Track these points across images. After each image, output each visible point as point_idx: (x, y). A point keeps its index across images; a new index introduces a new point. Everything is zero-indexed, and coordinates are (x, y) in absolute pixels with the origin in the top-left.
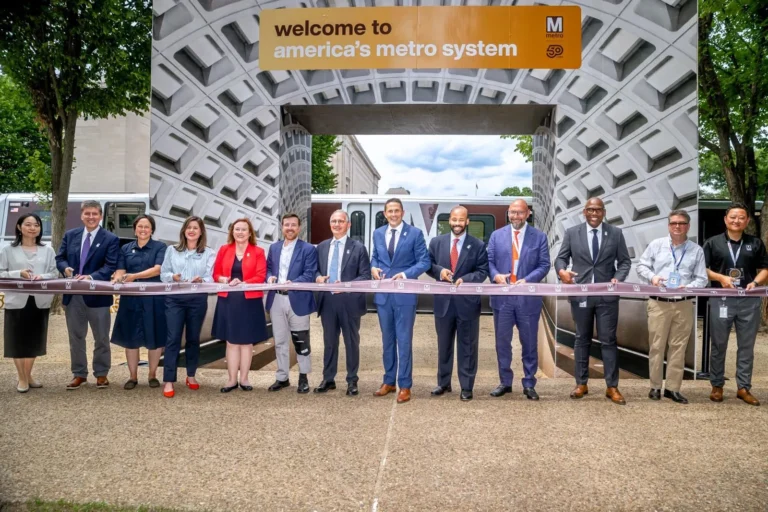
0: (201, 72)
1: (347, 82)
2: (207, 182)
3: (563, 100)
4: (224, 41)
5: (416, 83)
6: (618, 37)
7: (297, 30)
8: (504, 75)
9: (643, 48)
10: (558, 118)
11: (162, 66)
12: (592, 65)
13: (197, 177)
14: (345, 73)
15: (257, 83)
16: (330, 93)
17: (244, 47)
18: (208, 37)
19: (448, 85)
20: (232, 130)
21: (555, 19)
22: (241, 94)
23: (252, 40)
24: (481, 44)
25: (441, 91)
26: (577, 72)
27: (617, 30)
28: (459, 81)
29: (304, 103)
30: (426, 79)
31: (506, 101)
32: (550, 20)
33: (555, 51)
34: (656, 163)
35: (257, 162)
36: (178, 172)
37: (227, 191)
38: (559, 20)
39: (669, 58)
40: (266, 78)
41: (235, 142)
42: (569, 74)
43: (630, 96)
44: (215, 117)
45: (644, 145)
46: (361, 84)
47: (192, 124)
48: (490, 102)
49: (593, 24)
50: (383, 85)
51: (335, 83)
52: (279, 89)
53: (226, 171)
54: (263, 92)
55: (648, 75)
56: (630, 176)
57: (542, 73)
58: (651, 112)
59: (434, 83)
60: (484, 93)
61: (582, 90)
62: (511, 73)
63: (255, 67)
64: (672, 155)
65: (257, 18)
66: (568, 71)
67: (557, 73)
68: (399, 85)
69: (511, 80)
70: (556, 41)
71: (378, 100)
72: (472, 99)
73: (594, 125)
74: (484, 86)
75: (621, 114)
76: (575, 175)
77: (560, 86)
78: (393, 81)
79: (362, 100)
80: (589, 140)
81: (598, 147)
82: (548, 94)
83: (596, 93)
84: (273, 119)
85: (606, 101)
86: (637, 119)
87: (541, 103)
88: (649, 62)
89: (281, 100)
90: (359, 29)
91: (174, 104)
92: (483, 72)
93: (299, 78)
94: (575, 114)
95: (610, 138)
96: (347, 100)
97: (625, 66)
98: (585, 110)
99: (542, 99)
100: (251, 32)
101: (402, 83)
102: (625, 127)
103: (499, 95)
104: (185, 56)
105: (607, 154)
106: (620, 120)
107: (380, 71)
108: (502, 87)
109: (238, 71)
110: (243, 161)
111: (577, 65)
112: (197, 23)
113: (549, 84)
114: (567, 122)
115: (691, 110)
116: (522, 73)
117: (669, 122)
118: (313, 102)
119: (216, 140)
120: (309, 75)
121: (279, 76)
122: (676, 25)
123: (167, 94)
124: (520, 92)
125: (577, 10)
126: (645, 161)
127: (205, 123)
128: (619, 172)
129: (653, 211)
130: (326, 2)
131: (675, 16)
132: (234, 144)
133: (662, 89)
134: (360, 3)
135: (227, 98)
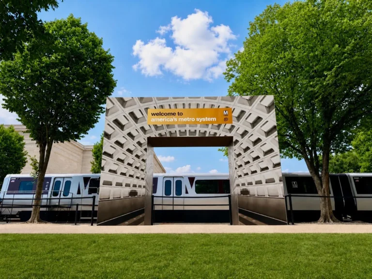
0: (122, 127)
1: (169, 130)
2: (122, 161)
3: (235, 135)
4: (129, 117)
5: (190, 130)
6: (251, 116)
8: (217, 128)
9: (259, 119)
10: (234, 140)
11: (108, 124)
13: (118, 160)
14: (168, 127)
15: (140, 130)
16: (163, 133)
17: (136, 119)
18: (124, 116)
19: (200, 131)
20: (131, 144)
22: (135, 133)
23: (139, 117)
25: (198, 132)
26: (239, 126)
27: (250, 114)
28: (202, 130)
29: (155, 136)
30: (193, 130)
31: (218, 135)
34: (266, 153)
35: (139, 155)
36: (112, 158)
37: (129, 164)
39: (268, 121)
40: (142, 128)
42: (236, 127)
43: (256, 133)
44: (125, 140)
45: (262, 148)
46: (173, 131)
47: (117, 143)
48: (213, 136)
49: (243, 112)
50: (180, 131)
51: (165, 130)
52: (147, 132)
53: (129, 157)
54: (141, 133)
55: (261, 127)
56: (258, 157)
58: (263, 137)
59: (195, 131)
60: (211, 133)
61: (241, 132)
62: (219, 127)
63: (139, 126)
64: (271, 151)
65: (140, 110)
67: (233, 127)
68: (184, 131)
69: (219, 129)
71: (178, 136)
72: (207, 135)
73: (245, 142)
74: (210, 131)
75: (254, 139)
76: (241, 157)
77: (234, 131)
79: (174, 136)
80: (244, 147)
81: (247, 148)
82: (230, 133)
83: (246, 132)
84: (144, 141)
85: (248, 135)
86: (259, 140)
87: (228, 136)
88: (261, 123)
89: (148, 135)
91: (112, 136)
92: (210, 127)
93: (153, 128)
94: (239, 139)
95: (250, 146)
96: (168, 136)
97: (254, 124)
98: (242, 138)
99: (229, 135)
100: (138, 114)
101: (186, 130)
102: (255, 143)
103: (216, 134)
104: (116, 121)
105: (250, 151)
106: (253, 141)
107: (179, 127)
108: (216, 131)
109: (134, 126)
110: (134, 154)
112: (120, 112)
113: (230, 130)
114: (237, 141)
115: (276, 137)
116: (222, 127)
117: (269, 141)
118: (158, 136)
119: (126, 148)
120: (157, 128)
121: (147, 128)
122: (269, 112)
124: (222, 133)
126: (263, 153)
127: (122, 142)
128: (254, 156)
129: (267, 168)
130: (162, 107)
131: (268, 109)
132: (132, 149)
133: (266, 131)
134: (172, 107)
135: (130, 134)
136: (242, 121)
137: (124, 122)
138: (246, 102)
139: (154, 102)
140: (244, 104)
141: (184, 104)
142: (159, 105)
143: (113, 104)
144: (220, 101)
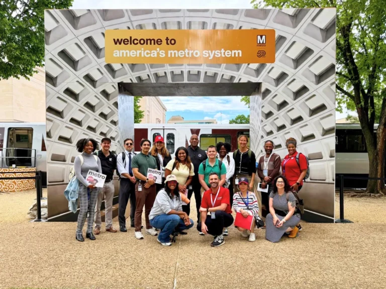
0: (73, 63)
1: (154, 71)
2: (79, 123)
3: (265, 79)
4: (85, 47)
5: (189, 71)
6: (294, 46)
7: (125, 42)
8: (235, 67)
9: (308, 52)
10: (263, 89)
11: (51, 59)
12: (281, 61)
13: (73, 120)
14: (152, 66)
15: (104, 70)
16: (144, 77)
17: (97, 50)
18: (77, 44)
19: (206, 73)
20: (91, 95)
21: (261, 37)
22: (96, 76)
23: (101, 47)
24: (223, 51)
25: (202, 76)
26: (273, 65)
27: (294, 42)
28: (211, 71)
29: (130, 82)
30: (194, 70)
31: (236, 81)
32: (259, 37)
33: (261, 54)
34: (313, 112)
35: (106, 113)
36: (62, 117)
37: (90, 128)
38: (264, 37)
39: (321, 57)
40: (109, 67)
42: (269, 66)
43: (301, 77)
44: (82, 88)
45: (307, 103)
46: (161, 72)
47: (69, 92)
48: (227, 82)
49: (282, 39)
50: (172, 72)
51: (147, 71)
52: (117, 73)
53: (89, 117)
54: (108, 75)
55: (310, 66)
56: (300, 119)
57: (254, 66)
58: (311, 86)
59: (199, 72)
60: (224, 77)
61: (275, 74)
62: (238, 66)
63: (103, 62)
64: (322, 107)
65: (103, 34)
66: (268, 65)
67: (262, 66)
68: (180, 73)
69: (238, 70)
70: (261, 48)
71: (170, 81)
72: (218, 80)
73: (282, 93)
74: (224, 73)
75: (295, 87)
76: (271, 119)
77: (264, 72)
78: (177, 71)
79: (162, 81)
80: (279, 101)
81: (284, 104)
82: (257, 77)
83: (283, 76)
84: (114, 90)
85: (288, 79)
86: (304, 89)
88: (311, 59)
89: (118, 79)
90: (159, 42)
91: (59, 81)
92: (224, 65)
93: (127, 68)
94: (271, 87)
95: (289, 100)
96: (153, 80)
97: (298, 61)
98: (277, 85)
99: (254, 80)
100: (100, 42)
101: (182, 72)
102: (298, 94)
103: (232, 78)
104: (64, 54)
105: (287, 108)
106: (295, 90)
107: (171, 65)
108: (234, 73)
109: (94, 63)
110: (98, 112)
111: (272, 60)
112: (70, 36)
113: (258, 71)
114: (267, 91)
115: (332, 84)
116: (244, 66)
117: (321, 91)
118: (135, 81)
119: (83, 101)
120: (133, 66)
121: (116, 66)
122: (325, 39)
123: (55, 75)
124: (243, 76)
125: (273, 32)
126: (308, 111)
127: (77, 91)
128: (294, 117)
129: (312, 136)
130: (141, 27)
131: (325, 34)
132: (93, 103)
133: (317, 73)
134: (159, 27)
135: (88, 78)
136: (279, 55)
137: (76, 54)
138: (288, 19)
139: (125, 19)
140: (283, 24)
141: (179, 23)
142: (135, 24)
143: (57, 21)
144: (243, 18)
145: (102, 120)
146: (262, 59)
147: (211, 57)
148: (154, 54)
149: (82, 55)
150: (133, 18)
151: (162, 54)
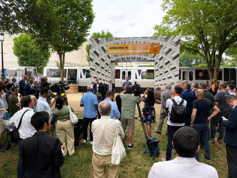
0: (98, 55)
1: (121, 57)
2: (99, 73)
3: (156, 59)
4: (101, 50)
5: (132, 57)
6: (166, 48)
7: (113, 48)
8: (146, 55)
9: (170, 50)
10: (155, 62)
11: (91, 54)
12: (161, 53)
13: (98, 72)
14: (121, 55)
15: (107, 57)
16: (118, 59)
17: (105, 51)
18: (99, 49)
19: (137, 57)
20: (103, 64)
21: (155, 45)
22: (104, 59)
23: (106, 50)
24: (143, 50)
26: (159, 54)
27: (166, 47)
28: (139, 57)
29: (114, 60)
32: (154, 46)
33: (155, 51)
34: (172, 69)
35: (107, 70)
36: (95, 71)
37: (102, 74)
38: (156, 46)
39: (175, 51)
40: (108, 56)
41: (104, 66)
42: (157, 55)
43: (168, 58)
44: (100, 62)
45: (170, 66)
46: (123, 57)
47: (96, 63)
49: (162, 46)
50: (127, 57)
51: (119, 57)
52: (110, 58)
53: (102, 71)
54: (108, 58)
55: (171, 55)
56: (167, 71)
57: (153, 55)
58: (171, 61)
59: (135, 57)
61: (159, 57)
62: (148, 55)
63: (106, 54)
64: (175, 68)
65: (106, 46)
66: (157, 54)
67: (155, 55)
69: (148, 56)
70: (155, 49)
71: (126, 60)
73: (161, 63)
74: (143, 57)
76: (158, 72)
77: (156, 57)
78: (128, 57)
80: (160, 66)
81: (162, 67)
83: (162, 58)
84: (109, 63)
85: (163, 59)
86: (169, 62)
88: (171, 52)
89: (111, 60)
90: (123, 48)
91: (94, 60)
92: (143, 55)
93: (113, 56)
94: (158, 61)
95: (164, 65)
96: (121, 60)
97: (167, 53)
98: (160, 61)
99: (153, 59)
100: (106, 48)
101: (130, 57)
102: (167, 64)
104: (95, 52)
105: (163, 68)
106: (166, 62)
107: (127, 55)
108: (146, 57)
109: (104, 55)
110: (105, 69)
111: (159, 53)
112: (97, 47)
113: (154, 57)
114: (157, 63)
115: (178, 60)
116: (149, 55)
117: (174, 62)
118: (116, 60)
119: (100, 66)
120: (115, 56)
121: (110, 56)
122: (176, 46)
123: (92, 59)
124: (149, 58)
125: (159, 44)
126: (170, 69)
127: (99, 63)
128: (165, 71)
129: (171, 77)
130: (118, 43)
131: (176, 44)
132: (103, 67)
133: (173, 57)
134: (123, 43)
135: (102, 59)
136: (161, 51)
137: (99, 52)
138: (164, 39)
139: (113, 41)
140: (162, 41)
141: (129, 42)
142: (116, 42)
143: (93, 42)
144: (149, 40)
145: (106, 72)
146: (155, 53)
147: (139, 52)
148: (121, 52)
149: (100, 52)
150: (116, 41)
151: (124, 52)
